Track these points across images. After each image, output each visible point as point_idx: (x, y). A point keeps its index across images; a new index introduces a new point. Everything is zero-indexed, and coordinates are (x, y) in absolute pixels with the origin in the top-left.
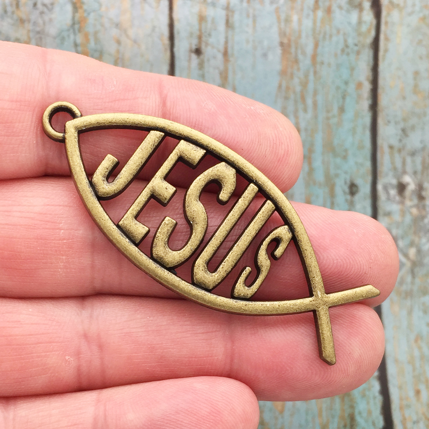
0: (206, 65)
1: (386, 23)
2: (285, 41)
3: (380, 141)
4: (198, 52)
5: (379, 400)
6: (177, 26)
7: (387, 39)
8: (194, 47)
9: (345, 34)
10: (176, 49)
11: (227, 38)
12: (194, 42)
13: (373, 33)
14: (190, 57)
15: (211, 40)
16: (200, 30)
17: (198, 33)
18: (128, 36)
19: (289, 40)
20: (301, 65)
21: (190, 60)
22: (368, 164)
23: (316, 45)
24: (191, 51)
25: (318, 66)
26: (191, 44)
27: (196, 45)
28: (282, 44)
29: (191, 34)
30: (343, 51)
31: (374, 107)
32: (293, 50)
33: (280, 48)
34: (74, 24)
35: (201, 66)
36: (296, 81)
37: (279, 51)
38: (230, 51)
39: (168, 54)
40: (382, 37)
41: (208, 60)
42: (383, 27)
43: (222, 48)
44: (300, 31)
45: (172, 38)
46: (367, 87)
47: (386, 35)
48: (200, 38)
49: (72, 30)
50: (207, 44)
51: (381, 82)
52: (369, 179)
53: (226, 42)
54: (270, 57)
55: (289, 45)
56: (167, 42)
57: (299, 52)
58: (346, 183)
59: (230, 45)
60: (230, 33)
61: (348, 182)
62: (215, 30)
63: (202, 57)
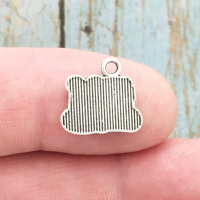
0: (96, 42)
2: (174, 20)
4: (88, 30)
8: (84, 26)
10: (66, 28)
11: (116, 16)
14: (80, 34)
15: (100, 19)
16: (90, 9)
17: (88, 11)
18: (18, 14)
19: (178, 20)
20: (190, 44)
21: (79, 39)
24: (81, 29)
26: (81, 23)
27: (86, 23)
28: (170, 23)
29: (81, 13)
32: (181, 29)
33: (168, 27)
36: (185, 59)
37: (168, 30)
39: (59, 31)
41: (98, 38)
43: (111, 26)
44: (188, 11)
45: (62, 16)
48: (90, 16)
50: (97, 23)
53: (116, 21)
54: (159, 35)
55: (178, 24)
56: (57, 20)
57: (188, 31)
59: (119, 23)
60: (120, 12)
62: (105, 8)
63: (91, 35)
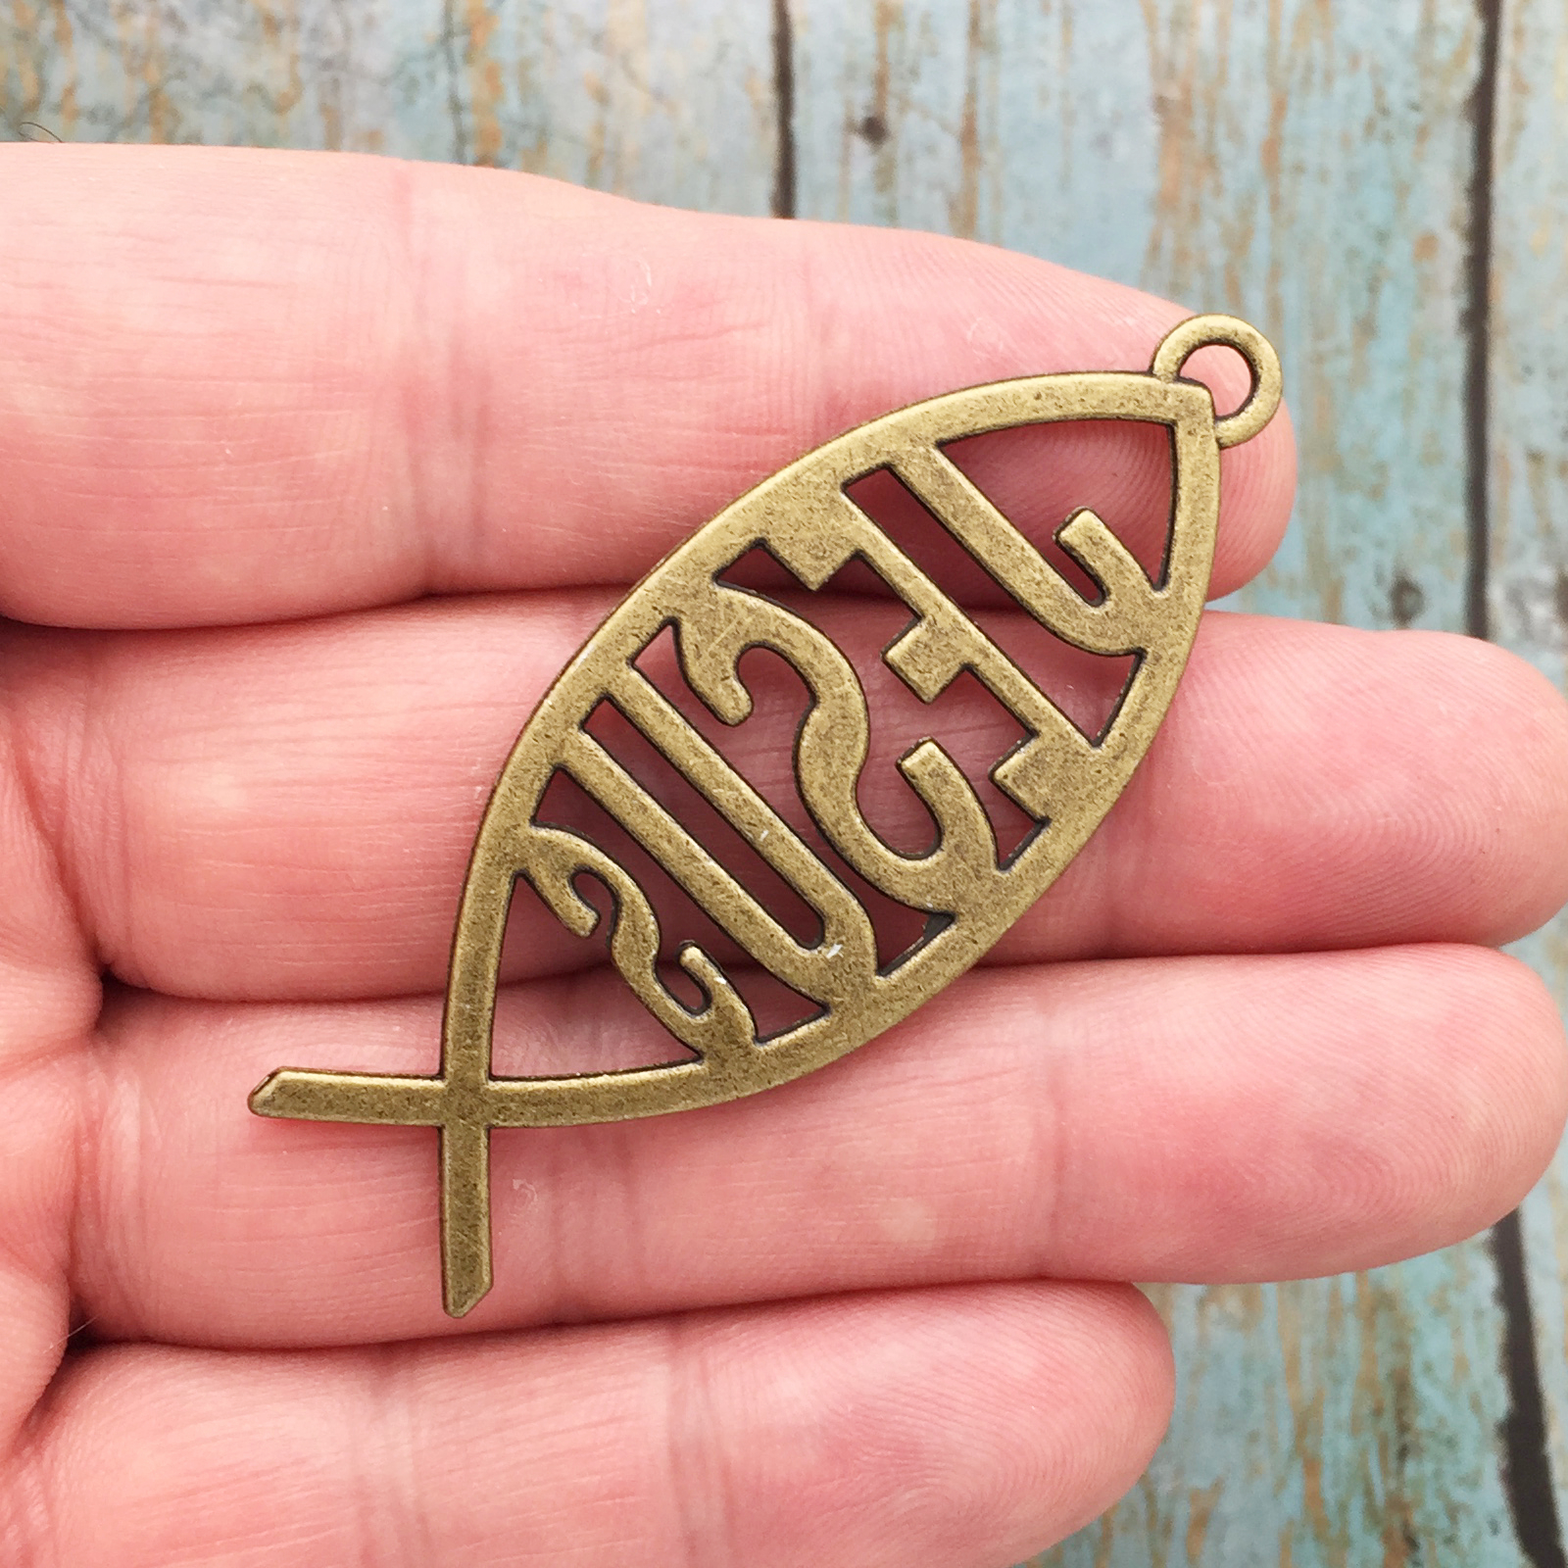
0: (901, 175)
1: (1519, 32)
2: (1174, 93)
3: (1497, 437)
4: (874, 130)
5: (1494, 1321)
6: (804, 42)
7: (1521, 88)
8: (860, 115)
9: (1376, 71)
10: (798, 122)
11: (972, 82)
12: (862, 99)
13: (1473, 67)
14: (847, 147)
15: (920, 91)
16: (882, 56)
17: (871, 65)
18: (632, 76)
19: (1187, 91)
20: (1227, 175)
21: (845, 160)
22: (1457, 515)
23: (1279, 109)
24: (850, 127)
25: (1285, 180)
26: (848, 104)
27: (868, 108)
28: (1161, 104)
29: (850, 72)
30: (1370, 127)
31: (1477, 319)
32: (1199, 124)
33: (1155, 117)
34: (448, 35)
35: (884, 178)
36: (1210, 229)
37: (1151, 128)
38: (982, 126)
39: (773, 135)
40: (1504, 80)
41: (910, 159)
42: (1507, 47)
43: (954, 115)
44: (1223, 61)
45: (784, 81)
46: (1454, 250)
47: (1516, 72)
48: (880, 82)
49: (441, 57)
50: (905, 105)
51: (1501, 234)
52: (1461, 564)
53: (971, 98)
54: (1122, 147)
55: (1187, 108)
56: (767, 95)
57: (1221, 130)
58: (1379, 579)
59: (982, 106)
60: (984, 66)
61: (1390, 579)
62: (934, 54)
63: (886, 147)
